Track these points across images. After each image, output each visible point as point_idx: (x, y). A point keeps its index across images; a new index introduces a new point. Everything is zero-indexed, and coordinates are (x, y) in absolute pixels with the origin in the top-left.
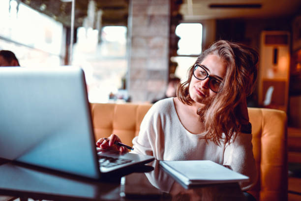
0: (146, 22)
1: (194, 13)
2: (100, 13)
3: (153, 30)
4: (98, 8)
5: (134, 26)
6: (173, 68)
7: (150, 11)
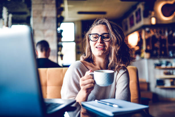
0: (42, 21)
1: (69, 17)
2: (11, 16)
3: (46, 25)
4: (9, 13)
5: (34, 23)
6: (60, 49)
7: (44, 14)
